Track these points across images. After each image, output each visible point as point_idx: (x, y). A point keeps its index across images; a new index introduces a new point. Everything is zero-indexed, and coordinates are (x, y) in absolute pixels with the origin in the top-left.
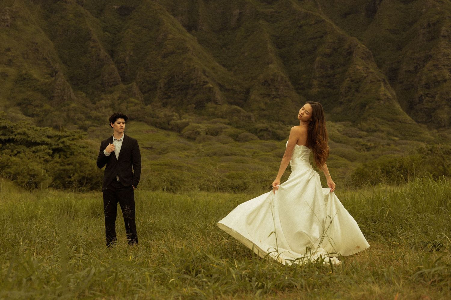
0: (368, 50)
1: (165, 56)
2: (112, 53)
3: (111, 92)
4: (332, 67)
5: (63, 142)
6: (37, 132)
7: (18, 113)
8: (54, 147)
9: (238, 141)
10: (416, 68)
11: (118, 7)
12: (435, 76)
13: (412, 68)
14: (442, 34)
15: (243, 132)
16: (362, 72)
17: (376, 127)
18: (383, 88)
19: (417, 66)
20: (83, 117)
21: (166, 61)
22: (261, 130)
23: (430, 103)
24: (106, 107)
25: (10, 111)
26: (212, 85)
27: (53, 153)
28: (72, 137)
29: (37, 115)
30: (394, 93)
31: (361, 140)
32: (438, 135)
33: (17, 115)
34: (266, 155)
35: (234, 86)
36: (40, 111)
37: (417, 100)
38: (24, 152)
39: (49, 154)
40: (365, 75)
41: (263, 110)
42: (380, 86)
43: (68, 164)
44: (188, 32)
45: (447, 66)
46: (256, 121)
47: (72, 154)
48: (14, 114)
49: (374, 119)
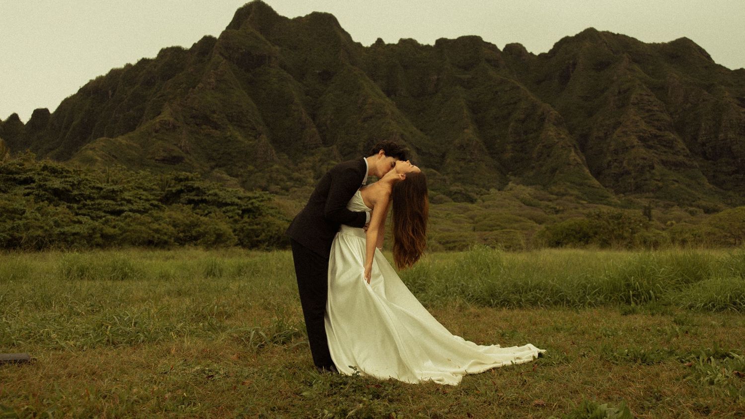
0: (560, 116)
1: (365, 120)
2: (314, 117)
3: (313, 154)
4: (526, 133)
5: (252, 203)
6: (229, 193)
7: (223, 174)
8: (243, 207)
9: (433, 203)
10: (606, 134)
11: (320, 72)
12: (624, 142)
13: (601, 134)
14: (631, 101)
15: (438, 195)
16: (555, 138)
17: (566, 191)
18: (573, 154)
19: (607, 133)
20: (285, 178)
21: (366, 125)
22: (456, 193)
23: (617, 169)
24: (307, 169)
25: (216, 172)
26: (410, 148)
27: (243, 213)
28: (261, 198)
29: (241, 175)
30: (584, 159)
31: (550, 203)
32: (625, 200)
33: (222, 175)
34: (458, 217)
35: (431, 150)
36: (244, 172)
37: (606, 165)
38: (215, 212)
39: (238, 214)
40: (556, 140)
41: (459, 173)
42: (571, 151)
43: (257, 224)
44: (388, 96)
45: (636, 132)
46: (451, 184)
47: (260, 214)
48: (219, 174)
49: (564, 184)
